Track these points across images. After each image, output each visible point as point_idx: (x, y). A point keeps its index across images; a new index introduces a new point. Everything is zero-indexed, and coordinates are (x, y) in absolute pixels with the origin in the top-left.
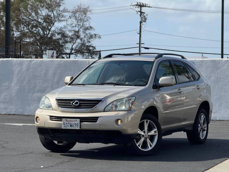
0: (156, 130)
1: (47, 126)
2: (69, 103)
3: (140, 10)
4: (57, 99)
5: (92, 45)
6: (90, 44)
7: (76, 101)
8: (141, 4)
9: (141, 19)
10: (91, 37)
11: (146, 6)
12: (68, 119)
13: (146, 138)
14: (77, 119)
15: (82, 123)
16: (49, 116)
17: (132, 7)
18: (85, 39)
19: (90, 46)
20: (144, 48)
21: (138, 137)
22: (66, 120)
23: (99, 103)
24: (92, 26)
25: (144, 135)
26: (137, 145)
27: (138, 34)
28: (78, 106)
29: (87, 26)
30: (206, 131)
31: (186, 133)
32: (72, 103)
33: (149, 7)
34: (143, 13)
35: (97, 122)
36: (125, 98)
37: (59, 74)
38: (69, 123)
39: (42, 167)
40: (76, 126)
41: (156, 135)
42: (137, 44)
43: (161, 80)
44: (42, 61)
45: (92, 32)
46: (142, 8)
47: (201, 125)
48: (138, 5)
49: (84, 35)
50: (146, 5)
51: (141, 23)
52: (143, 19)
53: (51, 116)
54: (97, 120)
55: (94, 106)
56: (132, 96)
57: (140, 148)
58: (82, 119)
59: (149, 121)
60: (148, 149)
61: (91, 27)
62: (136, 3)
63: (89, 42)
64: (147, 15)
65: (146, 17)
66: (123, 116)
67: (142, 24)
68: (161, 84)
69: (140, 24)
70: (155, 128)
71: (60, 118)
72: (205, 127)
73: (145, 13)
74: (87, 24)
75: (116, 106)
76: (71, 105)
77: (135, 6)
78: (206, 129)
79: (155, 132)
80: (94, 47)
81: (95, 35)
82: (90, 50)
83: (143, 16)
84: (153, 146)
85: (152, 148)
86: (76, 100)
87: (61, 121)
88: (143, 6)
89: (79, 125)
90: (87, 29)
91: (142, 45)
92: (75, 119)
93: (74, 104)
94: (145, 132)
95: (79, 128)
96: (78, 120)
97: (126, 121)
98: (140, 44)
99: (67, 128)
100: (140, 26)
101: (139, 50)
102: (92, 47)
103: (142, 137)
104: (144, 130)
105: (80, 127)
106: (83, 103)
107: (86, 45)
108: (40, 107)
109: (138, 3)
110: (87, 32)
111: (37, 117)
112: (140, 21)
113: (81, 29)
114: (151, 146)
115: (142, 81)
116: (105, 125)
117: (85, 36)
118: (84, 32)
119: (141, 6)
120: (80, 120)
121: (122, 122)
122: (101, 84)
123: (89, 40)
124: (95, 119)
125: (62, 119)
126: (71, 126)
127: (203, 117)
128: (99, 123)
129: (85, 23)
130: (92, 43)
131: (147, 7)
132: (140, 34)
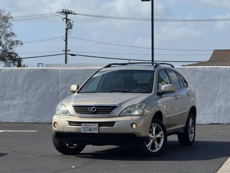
0: (162, 132)
1: (65, 130)
2: (87, 109)
3: (65, 17)
4: (74, 105)
5: (14, 52)
6: (12, 50)
7: (93, 108)
8: (67, 11)
9: (67, 26)
10: (13, 43)
11: (71, 14)
12: (87, 124)
13: (154, 140)
14: (95, 124)
15: (100, 127)
16: (68, 122)
17: (58, 14)
18: (7, 46)
19: (12, 53)
20: (70, 55)
21: (147, 139)
22: (85, 125)
23: (114, 109)
24: (13, 32)
25: (153, 138)
26: (147, 146)
27: (64, 40)
28: (95, 111)
29: (8, 32)
30: (193, 134)
31: (177, 135)
32: (90, 110)
33: (75, 14)
34: (69, 20)
35: (114, 126)
36: (137, 104)
37: (28, 82)
38: (88, 127)
39: (73, 167)
40: (95, 130)
41: (162, 137)
42: (63, 50)
43: (164, 87)
44: (11, 69)
45: (14, 39)
46: (68, 15)
47: (190, 128)
48: (63, 12)
49: (5, 42)
50: (71, 12)
51: (67, 29)
52: (69, 26)
53: (69, 122)
54: (114, 124)
55: (110, 112)
56: (143, 102)
57: (149, 149)
58: (101, 124)
59: (156, 124)
60: (156, 150)
61: (13, 34)
62: (62, 11)
63: (11, 49)
64: (73, 22)
65: (72, 24)
66: (137, 120)
67: (68, 31)
68: (163, 91)
69: (66, 31)
70: (162, 131)
71: (79, 123)
72: (193, 130)
73: (70, 20)
74: (9, 31)
75: (130, 112)
76: (88, 111)
77: (61, 13)
78: (193, 131)
79: (161, 134)
80: (16, 54)
81: (17, 41)
82: (12, 57)
83: (69, 23)
84: (160, 147)
85: (159, 149)
86: (93, 106)
87: (81, 126)
88: (69, 13)
89: (98, 130)
90: (8, 35)
91: (68, 52)
92: (94, 124)
93: (91, 110)
94: (153, 135)
95: (97, 132)
96: (97, 125)
97: (139, 125)
98: (66, 50)
99: (86, 132)
100: (66, 33)
101: (65, 57)
102: (15, 53)
103: (151, 139)
104: (152, 133)
105: (99, 131)
106: (100, 109)
107: (8, 51)
108: (57, 114)
109: (64, 10)
110: (9, 39)
111: (56, 123)
112: (66, 28)
113: (2, 36)
114: (158, 147)
115: (144, 88)
116: (121, 128)
117: (6, 44)
118: (5, 39)
119: (67, 13)
120: (99, 124)
121: (136, 126)
122: (110, 92)
123: (11, 47)
124: (112, 124)
125: (81, 124)
126: (90, 130)
127: (191, 120)
128: (116, 127)
129: (6, 29)
130: (14, 49)
131: (73, 14)
132: (66, 41)
